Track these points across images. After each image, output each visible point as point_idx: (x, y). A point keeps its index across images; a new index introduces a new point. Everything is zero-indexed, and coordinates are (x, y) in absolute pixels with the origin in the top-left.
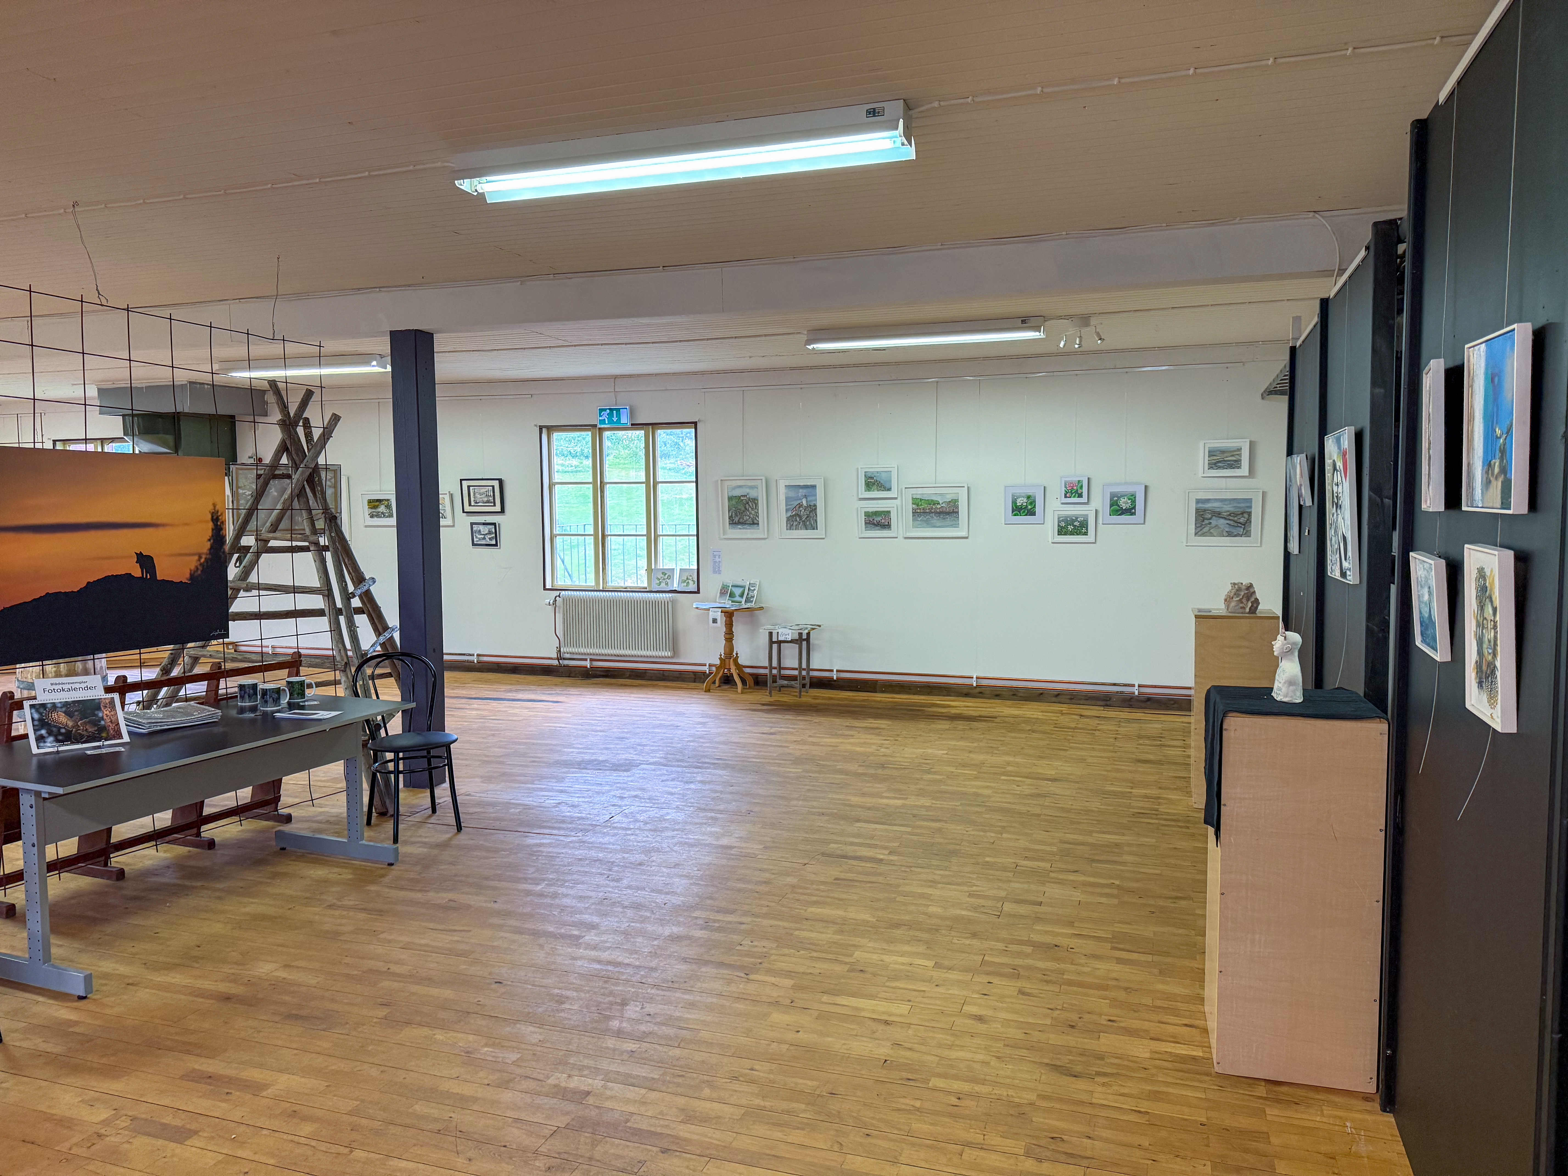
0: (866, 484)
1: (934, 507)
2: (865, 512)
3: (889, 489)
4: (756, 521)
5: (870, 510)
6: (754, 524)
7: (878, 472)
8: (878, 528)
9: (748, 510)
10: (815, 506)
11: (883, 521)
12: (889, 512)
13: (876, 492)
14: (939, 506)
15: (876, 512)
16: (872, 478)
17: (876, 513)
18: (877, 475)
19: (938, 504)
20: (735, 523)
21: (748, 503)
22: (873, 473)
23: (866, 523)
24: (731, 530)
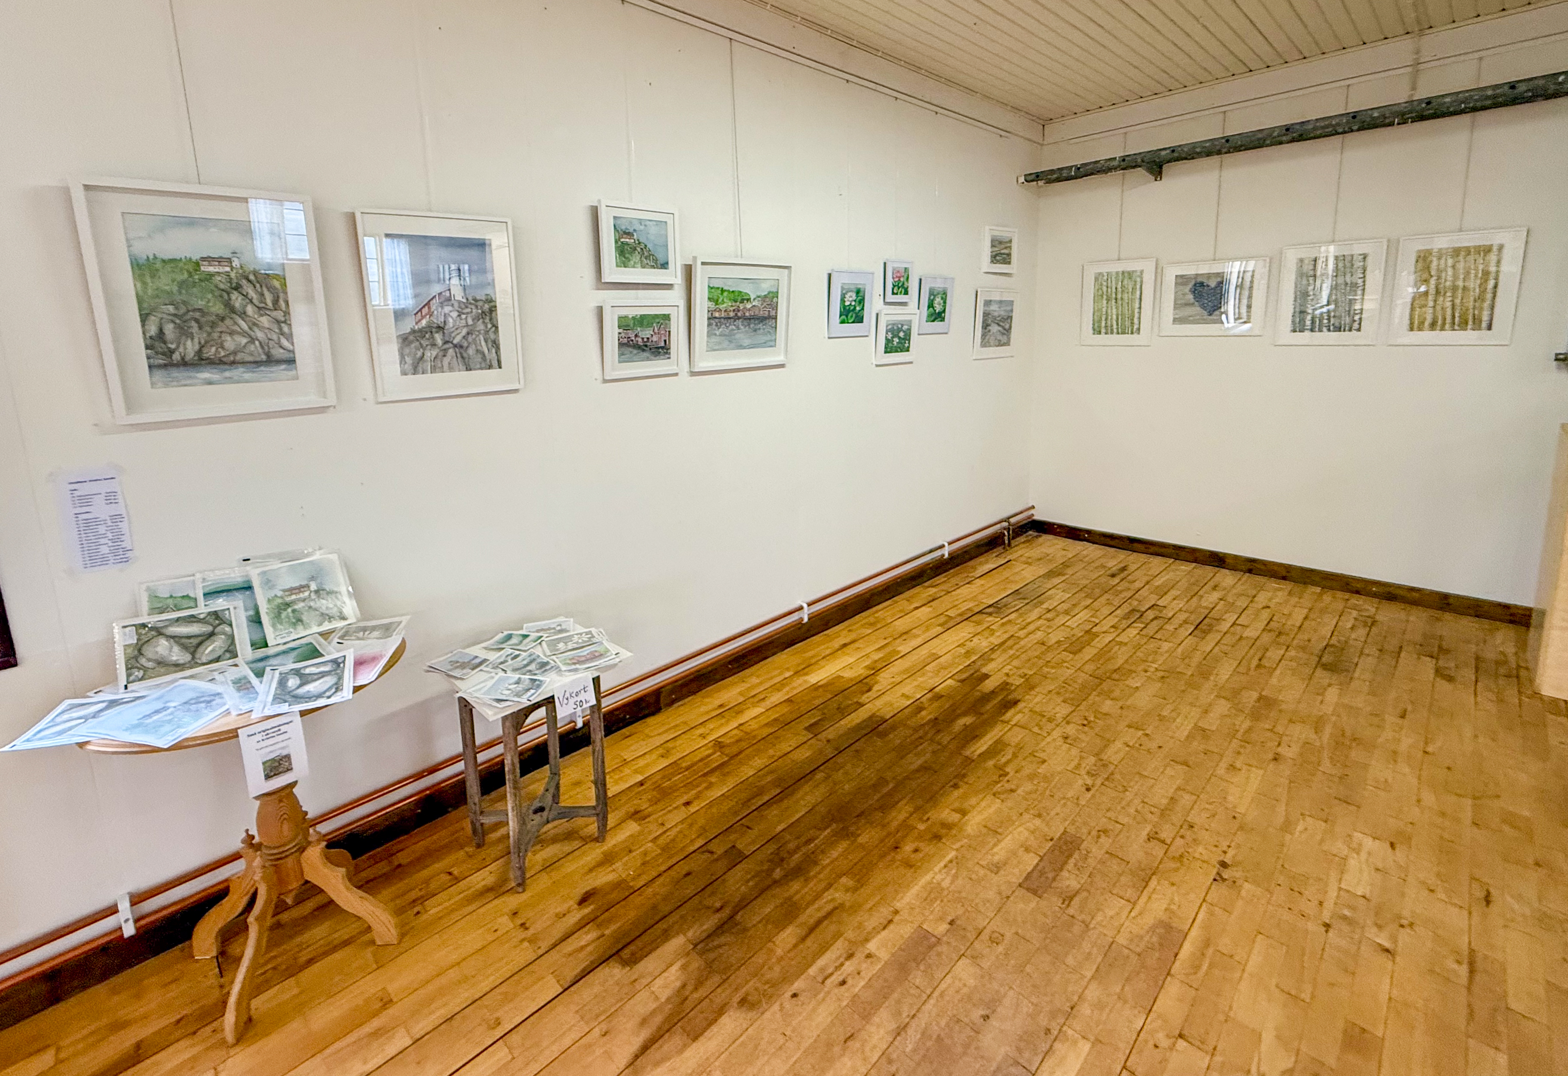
0: (617, 248)
1: (741, 306)
2: (620, 318)
3: (664, 265)
4: (278, 353)
5: (631, 313)
6: (270, 361)
7: (640, 221)
8: (646, 354)
9: (243, 314)
10: (490, 300)
11: (655, 339)
12: (667, 317)
13: (639, 270)
14: (749, 306)
15: (643, 317)
16: (629, 234)
17: (643, 321)
18: (637, 227)
19: (748, 300)
20: (184, 363)
21: (237, 288)
22: (631, 221)
23: (621, 345)
24: (162, 392)
